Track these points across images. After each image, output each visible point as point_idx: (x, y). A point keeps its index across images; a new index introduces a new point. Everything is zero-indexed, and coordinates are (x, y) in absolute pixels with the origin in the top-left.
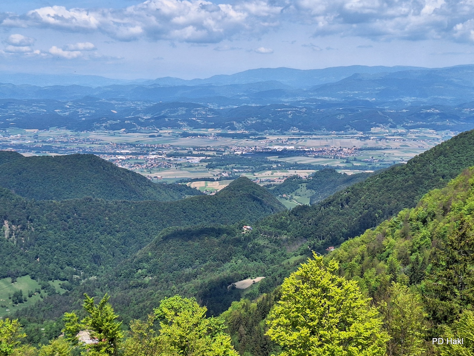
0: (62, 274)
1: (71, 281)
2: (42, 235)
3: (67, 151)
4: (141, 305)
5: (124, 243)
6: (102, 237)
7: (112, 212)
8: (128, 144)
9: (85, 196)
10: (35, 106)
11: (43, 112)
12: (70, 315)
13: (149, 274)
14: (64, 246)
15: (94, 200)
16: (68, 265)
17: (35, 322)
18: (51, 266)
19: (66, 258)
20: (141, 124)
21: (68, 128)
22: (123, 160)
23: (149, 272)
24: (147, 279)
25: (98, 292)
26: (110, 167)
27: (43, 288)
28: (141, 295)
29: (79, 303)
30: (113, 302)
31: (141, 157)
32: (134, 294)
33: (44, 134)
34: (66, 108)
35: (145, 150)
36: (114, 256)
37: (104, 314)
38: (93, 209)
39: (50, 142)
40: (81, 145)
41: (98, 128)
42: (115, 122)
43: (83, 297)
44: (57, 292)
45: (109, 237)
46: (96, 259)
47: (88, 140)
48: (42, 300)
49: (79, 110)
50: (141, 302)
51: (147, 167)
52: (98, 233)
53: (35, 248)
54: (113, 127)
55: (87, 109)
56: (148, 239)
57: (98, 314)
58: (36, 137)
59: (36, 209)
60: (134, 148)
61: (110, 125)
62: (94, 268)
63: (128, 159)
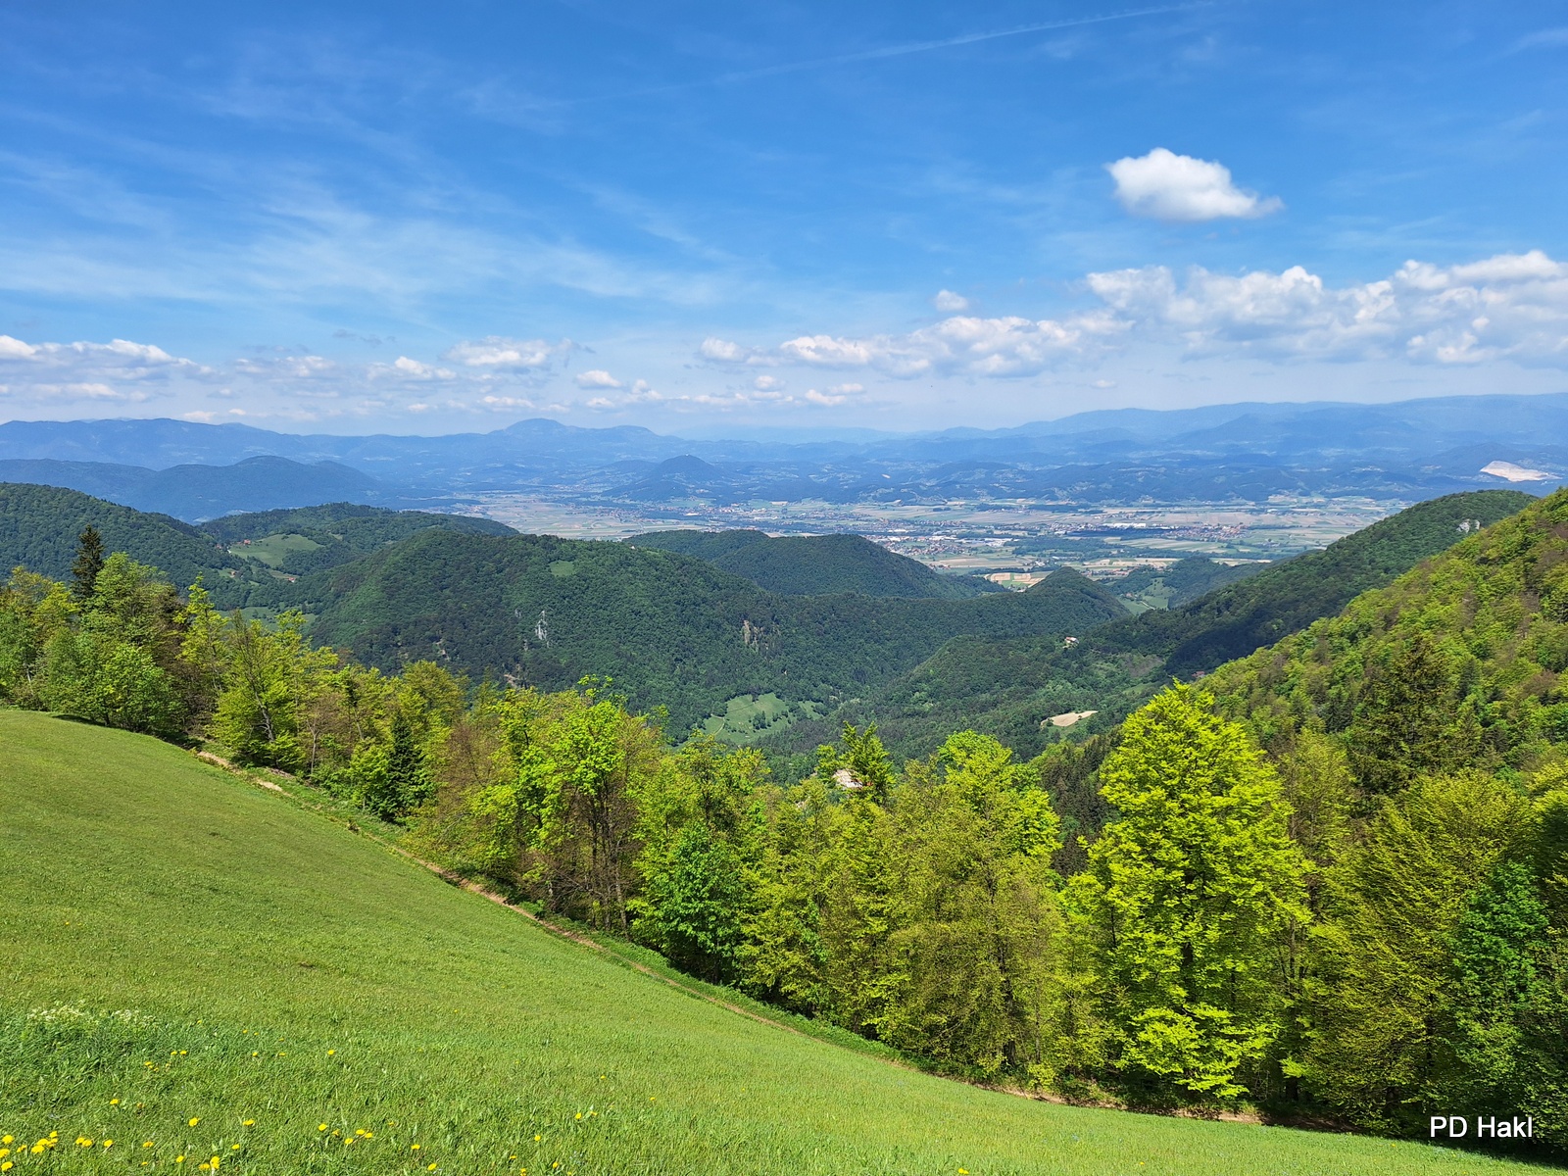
0: (815, 694)
1: (827, 703)
2: (790, 640)
3: (823, 530)
4: (919, 740)
5: (897, 656)
6: (866, 646)
7: (882, 613)
8: (904, 521)
9: (847, 591)
10: (785, 470)
11: (795, 478)
12: (826, 748)
13: (929, 699)
14: (818, 656)
15: (857, 596)
16: (823, 682)
17: (781, 754)
18: (802, 683)
19: (821, 672)
20: (923, 494)
21: (826, 500)
22: (897, 542)
23: (931, 696)
24: (927, 706)
25: (861, 719)
26: (880, 552)
27: (791, 711)
28: (920, 727)
29: (837, 732)
30: (882, 734)
31: (921, 539)
32: (910, 725)
33: (795, 508)
34: (824, 473)
35: (926, 528)
36: (882, 672)
37: (869, 750)
38: (856, 609)
39: (802, 518)
40: (842, 523)
41: (865, 499)
42: (888, 491)
43: (841, 724)
44: (808, 716)
45: (877, 646)
46: (859, 675)
47: (851, 516)
48: (790, 726)
49: (841, 475)
50: (917, 736)
51: (929, 553)
52: (862, 640)
53: (782, 657)
54: (886, 498)
55: (850, 473)
56: (928, 651)
57: (861, 749)
58: (785, 511)
59: (783, 607)
60: (912, 526)
61: (880, 494)
62: (857, 688)
63: (904, 542)
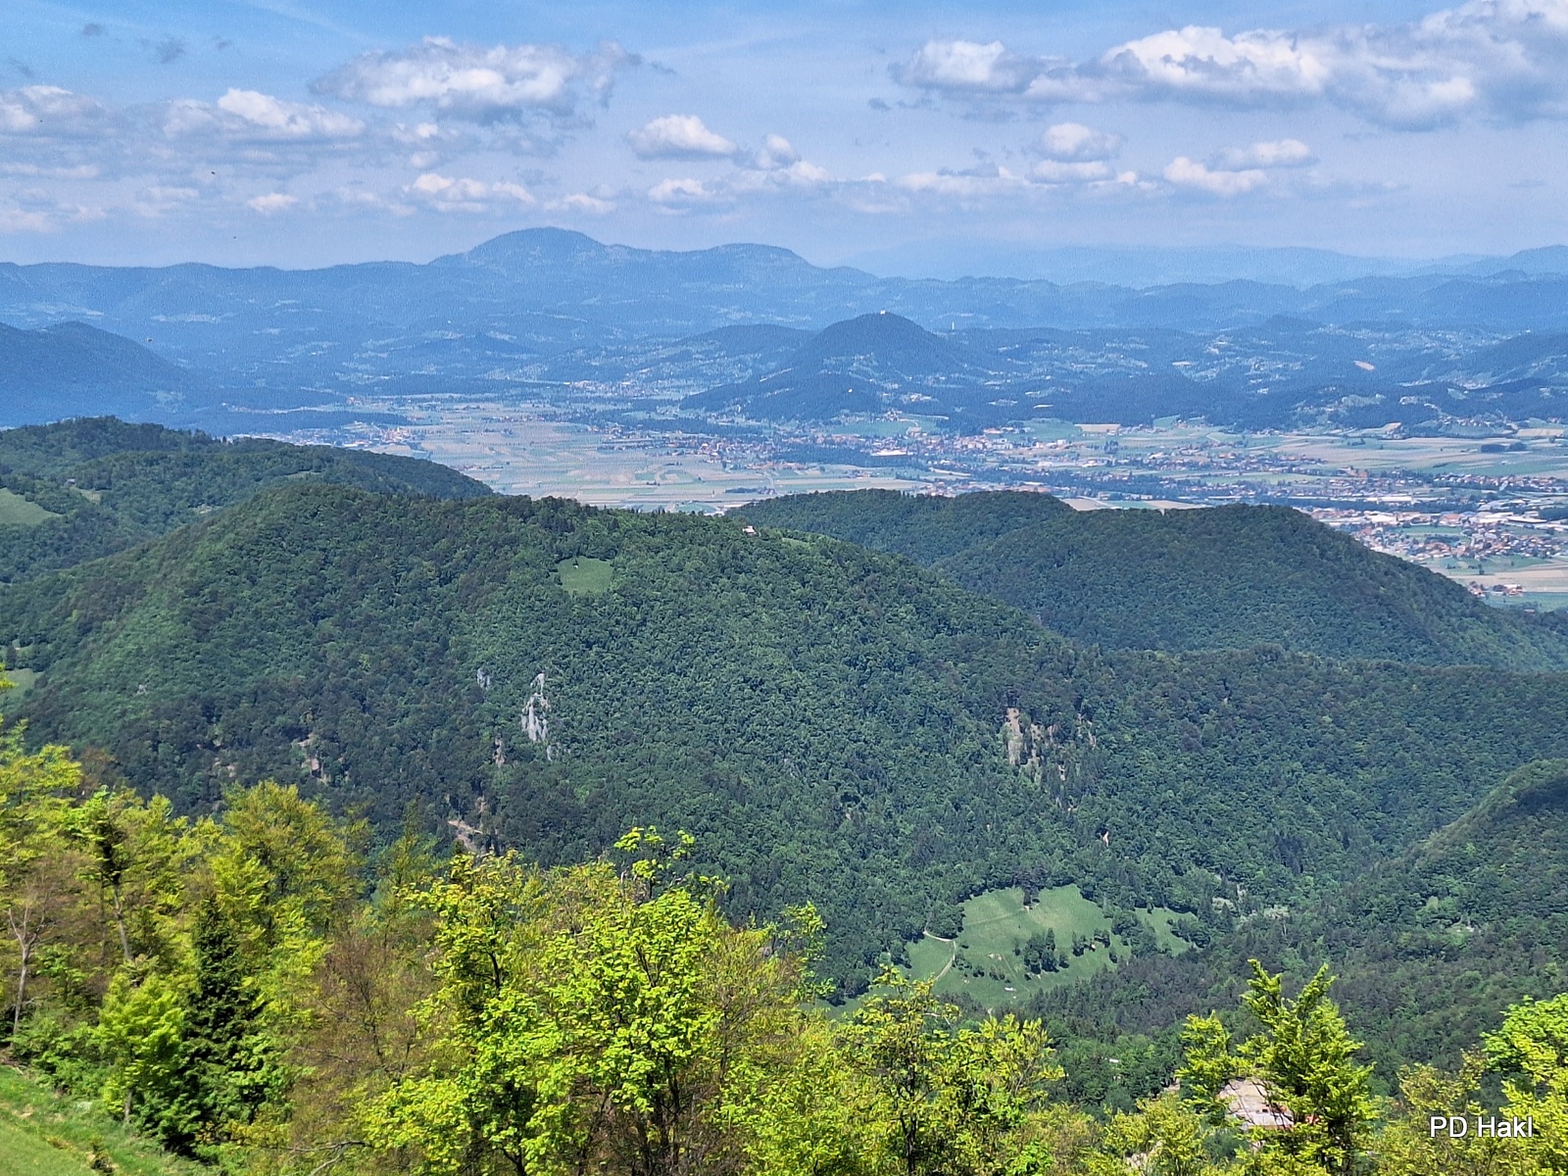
0: (1178, 892)
1: (1207, 916)
2: (1119, 759)
3: (1205, 494)
4: (1435, 1017)
5: (1383, 806)
6: (1308, 779)
7: (1346, 701)
8: (1406, 474)
9: (1260, 642)
10: (1113, 350)
11: (1138, 368)
12: (1204, 1024)
13: (1465, 916)
14: (1187, 801)
15: (1287, 656)
16: (1198, 863)
17: (1092, 1034)
18: (1145, 863)
19: (1193, 840)
20: (1455, 408)
21: (1213, 421)
22: (1388, 527)
23: (1467, 907)
24: (1459, 933)
25: (1291, 958)
26: (1343, 550)
27: (1118, 930)
28: (1438, 983)
29: (1231, 988)
30: (1343, 996)
31: (1450, 519)
32: (1413, 978)
33: (1137, 438)
34: (1210, 357)
35: (1465, 496)
36: (1346, 844)
37: (1314, 1035)
38: (1281, 687)
39: (1154, 465)
40: (1251, 477)
41: (1309, 421)
42: (1367, 401)
43: (1242, 970)
44: (1160, 946)
45: (1333, 781)
46: (1288, 849)
47: (1275, 460)
48: (1113, 967)
49: (1251, 362)
50: (1433, 1006)
51: (1470, 554)
52: (1297, 765)
53: (1099, 799)
54: (1361, 419)
55: (1274, 358)
56: (1464, 796)
57: (1293, 1031)
58: (1112, 447)
59: (1104, 677)
60: (1426, 488)
61: (1350, 409)
62: (1280, 881)
63: (1407, 526)
